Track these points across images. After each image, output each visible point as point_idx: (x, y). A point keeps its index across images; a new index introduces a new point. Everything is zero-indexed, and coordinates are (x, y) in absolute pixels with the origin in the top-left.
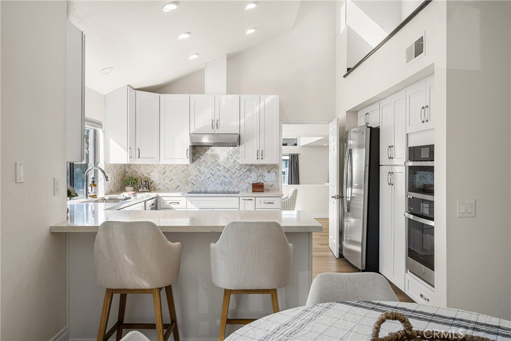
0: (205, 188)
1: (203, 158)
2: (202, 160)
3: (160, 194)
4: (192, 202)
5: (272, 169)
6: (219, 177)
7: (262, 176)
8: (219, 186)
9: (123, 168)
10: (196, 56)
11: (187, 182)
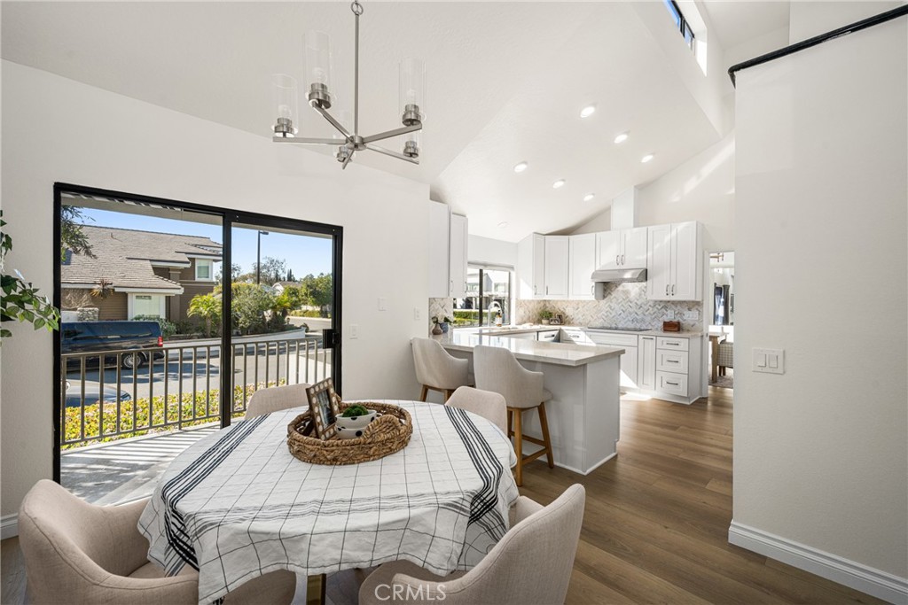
0: (616, 324)
1: (614, 294)
2: (613, 296)
3: (563, 327)
4: (590, 337)
5: (694, 306)
6: (630, 313)
8: (630, 323)
9: (542, 304)
10: (591, 197)
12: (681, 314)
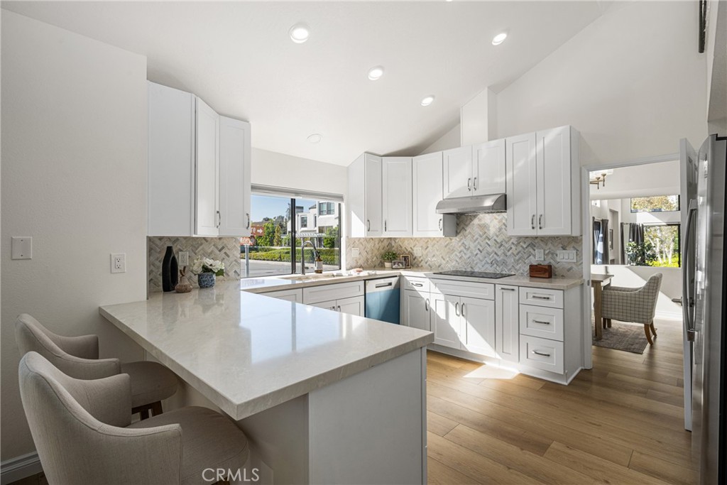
0: (472, 268)
1: (468, 230)
2: (467, 232)
3: (404, 272)
5: (569, 243)
6: (489, 254)
8: (488, 266)
10: (431, 100)
12: (553, 254)
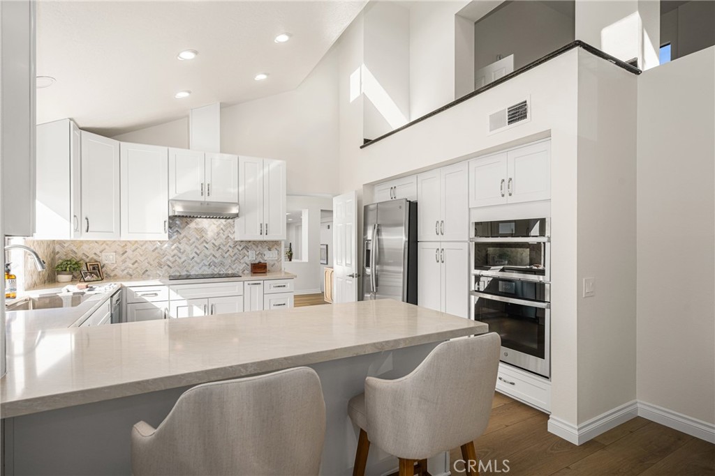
3: (126, 284)
4: (177, 292)
5: (273, 246)
6: (206, 256)
7: (261, 254)
8: (206, 268)
9: (52, 247)
10: (186, 94)
11: (160, 265)
